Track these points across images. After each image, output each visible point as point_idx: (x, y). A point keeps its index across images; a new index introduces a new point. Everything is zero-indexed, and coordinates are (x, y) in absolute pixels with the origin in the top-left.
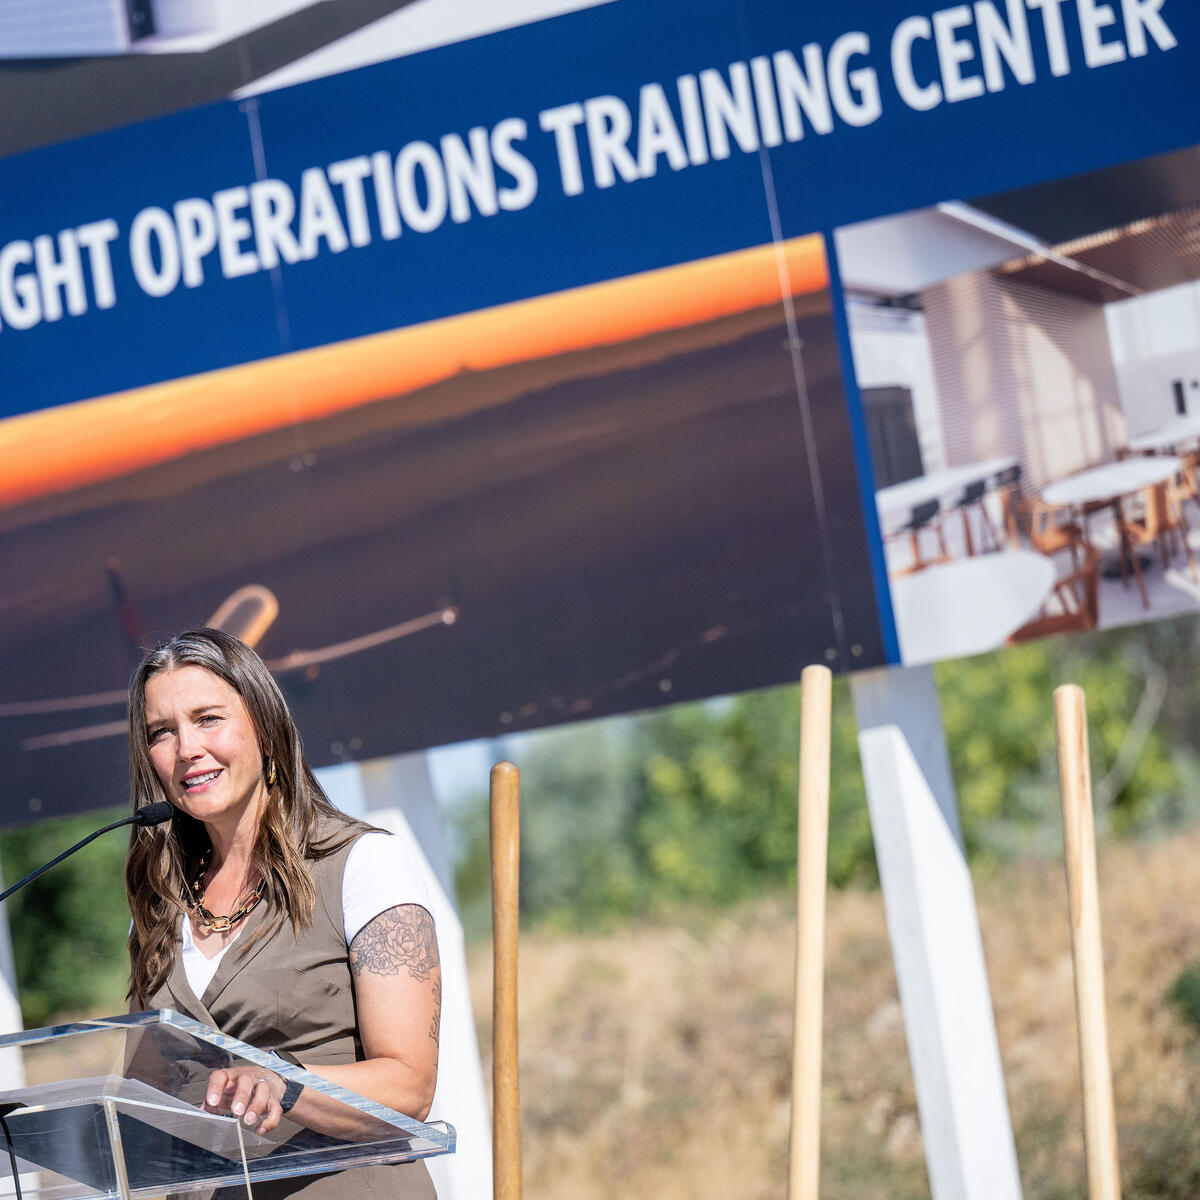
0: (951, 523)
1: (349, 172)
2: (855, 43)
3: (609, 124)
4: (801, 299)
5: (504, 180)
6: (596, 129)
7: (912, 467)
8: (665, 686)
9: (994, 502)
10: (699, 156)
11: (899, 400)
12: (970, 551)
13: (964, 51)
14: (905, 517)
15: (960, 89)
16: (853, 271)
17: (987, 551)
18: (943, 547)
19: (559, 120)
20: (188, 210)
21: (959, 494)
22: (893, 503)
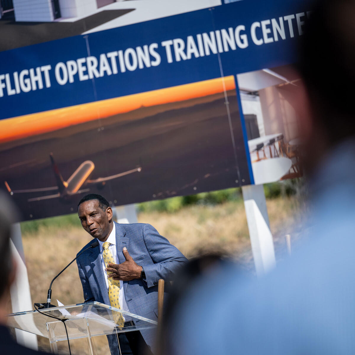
0: (267, 149)
1: (112, 55)
2: (242, 28)
3: (179, 45)
4: (228, 91)
5: (152, 59)
6: (176, 46)
7: (257, 135)
8: (195, 188)
9: (277, 144)
10: (202, 54)
11: (253, 118)
12: (271, 157)
13: (269, 31)
14: (255, 147)
15: (268, 40)
16: (241, 85)
17: (275, 157)
18: (265, 155)
19: (167, 44)
20: (70, 63)
21: (269, 142)
22: (252, 144)
